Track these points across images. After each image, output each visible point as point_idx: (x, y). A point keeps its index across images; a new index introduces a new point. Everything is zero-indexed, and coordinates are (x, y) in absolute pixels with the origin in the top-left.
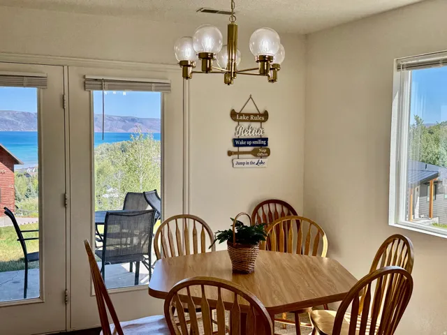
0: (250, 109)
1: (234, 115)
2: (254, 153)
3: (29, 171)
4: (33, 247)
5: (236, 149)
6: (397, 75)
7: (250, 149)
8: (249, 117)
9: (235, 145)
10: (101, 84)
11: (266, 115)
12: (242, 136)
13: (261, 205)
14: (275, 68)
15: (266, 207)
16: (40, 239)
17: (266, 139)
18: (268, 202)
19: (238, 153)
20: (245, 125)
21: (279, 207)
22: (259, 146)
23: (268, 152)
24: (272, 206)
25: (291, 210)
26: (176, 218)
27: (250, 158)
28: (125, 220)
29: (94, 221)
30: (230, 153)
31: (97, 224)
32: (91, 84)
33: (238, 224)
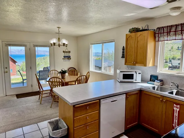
0: (67, 50)
1: (63, 52)
2: (68, 59)
3: (19, 65)
4: (25, 78)
5: (64, 58)
6: (90, 45)
7: (67, 58)
8: (67, 52)
9: (64, 57)
10: (37, 46)
11: (70, 52)
12: (65, 56)
13: (70, 68)
14: (67, 45)
15: (70, 69)
16: (26, 76)
17: (70, 56)
18: (71, 68)
19: (65, 59)
20: (66, 54)
21: (73, 69)
22: (69, 58)
23: (71, 59)
24: (72, 69)
25: (75, 69)
26: (52, 70)
27: (67, 60)
28: (43, 72)
29: (37, 72)
30: (63, 59)
31: (37, 73)
32: (35, 46)
33: (62, 70)
